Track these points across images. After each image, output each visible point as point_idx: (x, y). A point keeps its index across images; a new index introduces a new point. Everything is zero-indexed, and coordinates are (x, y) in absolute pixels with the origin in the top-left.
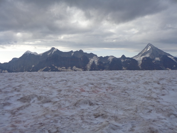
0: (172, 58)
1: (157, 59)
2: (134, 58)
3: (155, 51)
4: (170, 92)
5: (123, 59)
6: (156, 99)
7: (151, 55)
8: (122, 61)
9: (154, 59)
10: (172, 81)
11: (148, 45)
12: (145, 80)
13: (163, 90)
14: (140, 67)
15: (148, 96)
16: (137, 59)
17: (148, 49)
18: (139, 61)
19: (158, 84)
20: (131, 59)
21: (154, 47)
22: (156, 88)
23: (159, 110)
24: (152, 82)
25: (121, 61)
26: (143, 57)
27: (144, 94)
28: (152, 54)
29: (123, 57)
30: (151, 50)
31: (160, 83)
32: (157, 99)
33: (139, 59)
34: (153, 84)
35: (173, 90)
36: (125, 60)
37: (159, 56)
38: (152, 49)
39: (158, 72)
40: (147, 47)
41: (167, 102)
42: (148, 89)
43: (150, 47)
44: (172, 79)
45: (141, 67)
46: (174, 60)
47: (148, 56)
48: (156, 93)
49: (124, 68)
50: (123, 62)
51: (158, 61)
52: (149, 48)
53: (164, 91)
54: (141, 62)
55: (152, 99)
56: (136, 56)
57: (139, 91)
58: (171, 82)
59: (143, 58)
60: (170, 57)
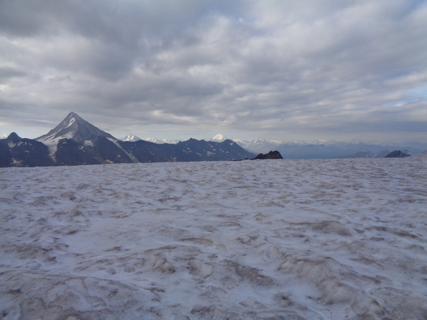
0: (115, 142)
1: (88, 143)
2: (39, 141)
3: (85, 129)
4: (92, 219)
5: (14, 142)
6: (47, 250)
7: (75, 135)
8: (11, 145)
9: (82, 144)
10: (104, 189)
11: (69, 115)
12: (41, 192)
13: (77, 218)
14: (54, 158)
15: (29, 242)
16: (47, 142)
17: (70, 124)
18: (52, 146)
19: (71, 199)
20: (34, 141)
21: (81, 120)
22: (60, 213)
23: (32, 306)
24: (56, 198)
25: (8, 146)
26: (60, 138)
27: (19, 238)
28: (78, 133)
29: (13, 137)
30: (77, 126)
31: (75, 198)
32: (51, 249)
33: (52, 143)
34: (58, 200)
35: (100, 213)
36: (19, 145)
37: (91, 138)
38: (78, 124)
39: (81, 170)
40: (67, 119)
41: (78, 255)
42: (38, 218)
43: (73, 118)
44: (103, 186)
45: (56, 158)
46: (118, 145)
47: (69, 136)
48: (54, 229)
49: (15, 162)
50: (14, 149)
51: (89, 147)
52: (71, 120)
53: (80, 218)
54: (55, 149)
55: (36, 251)
56: (44, 136)
57: (8, 230)
58: (100, 192)
59: (61, 141)
60: (111, 139)
